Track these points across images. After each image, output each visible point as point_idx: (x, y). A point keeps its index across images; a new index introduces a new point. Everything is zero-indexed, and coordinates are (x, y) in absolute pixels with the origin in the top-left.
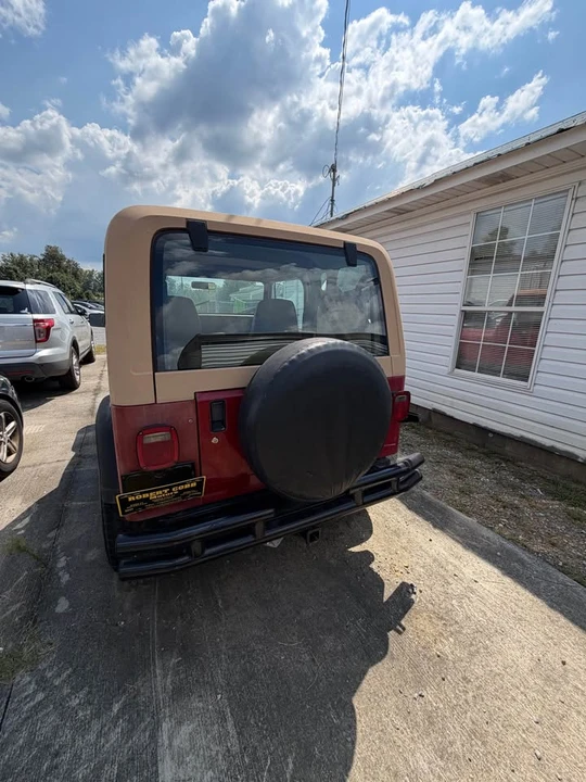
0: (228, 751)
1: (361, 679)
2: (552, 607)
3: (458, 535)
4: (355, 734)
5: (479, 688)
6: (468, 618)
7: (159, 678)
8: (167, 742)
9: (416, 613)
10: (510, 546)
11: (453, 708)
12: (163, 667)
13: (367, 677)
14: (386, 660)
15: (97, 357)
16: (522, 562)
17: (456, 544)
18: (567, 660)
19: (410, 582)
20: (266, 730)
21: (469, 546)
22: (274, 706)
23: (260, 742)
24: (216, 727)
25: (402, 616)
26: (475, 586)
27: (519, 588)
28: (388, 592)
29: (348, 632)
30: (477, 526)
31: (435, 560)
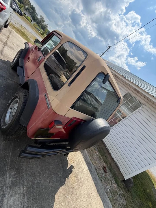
0: (23, 207)
1: (58, 190)
3: (84, 156)
4: (53, 205)
6: (80, 178)
7: (8, 178)
8: (6, 202)
9: (72, 174)
11: (73, 201)
12: (10, 175)
13: (59, 190)
14: (64, 186)
15: (8, 27)
16: (92, 167)
17: (83, 158)
18: (92, 193)
19: (73, 165)
20: (34, 201)
21: (85, 160)
22: (38, 194)
23: (32, 205)
24: (22, 199)
25: (70, 174)
26: (83, 170)
28: (69, 167)
29: (58, 176)
30: (87, 154)
31: (79, 161)
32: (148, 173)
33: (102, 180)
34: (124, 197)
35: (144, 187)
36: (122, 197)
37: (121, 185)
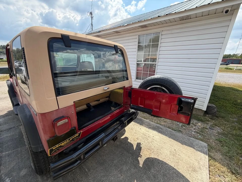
2: (169, 138)
3: (146, 125)
5: (162, 164)
6: (155, 147)
9: (143, 150)
10: (158, 125)
11: (158, 171)
16: (161, 128)
17: (147, 128)
18: (175, 149)
19: (139, 142)
21: (150, 128)
25: (140, 152)
26: (154, 138)
27: (163, 135)
28: (135, 147)
29: (128, 163)
30: (149, 122)
31: (143, 134)
32: (229, 86)
33: (181, 130)
34: (216, 125)
35: (232, 102)
36: (214, 127)
37: (206, 119)
